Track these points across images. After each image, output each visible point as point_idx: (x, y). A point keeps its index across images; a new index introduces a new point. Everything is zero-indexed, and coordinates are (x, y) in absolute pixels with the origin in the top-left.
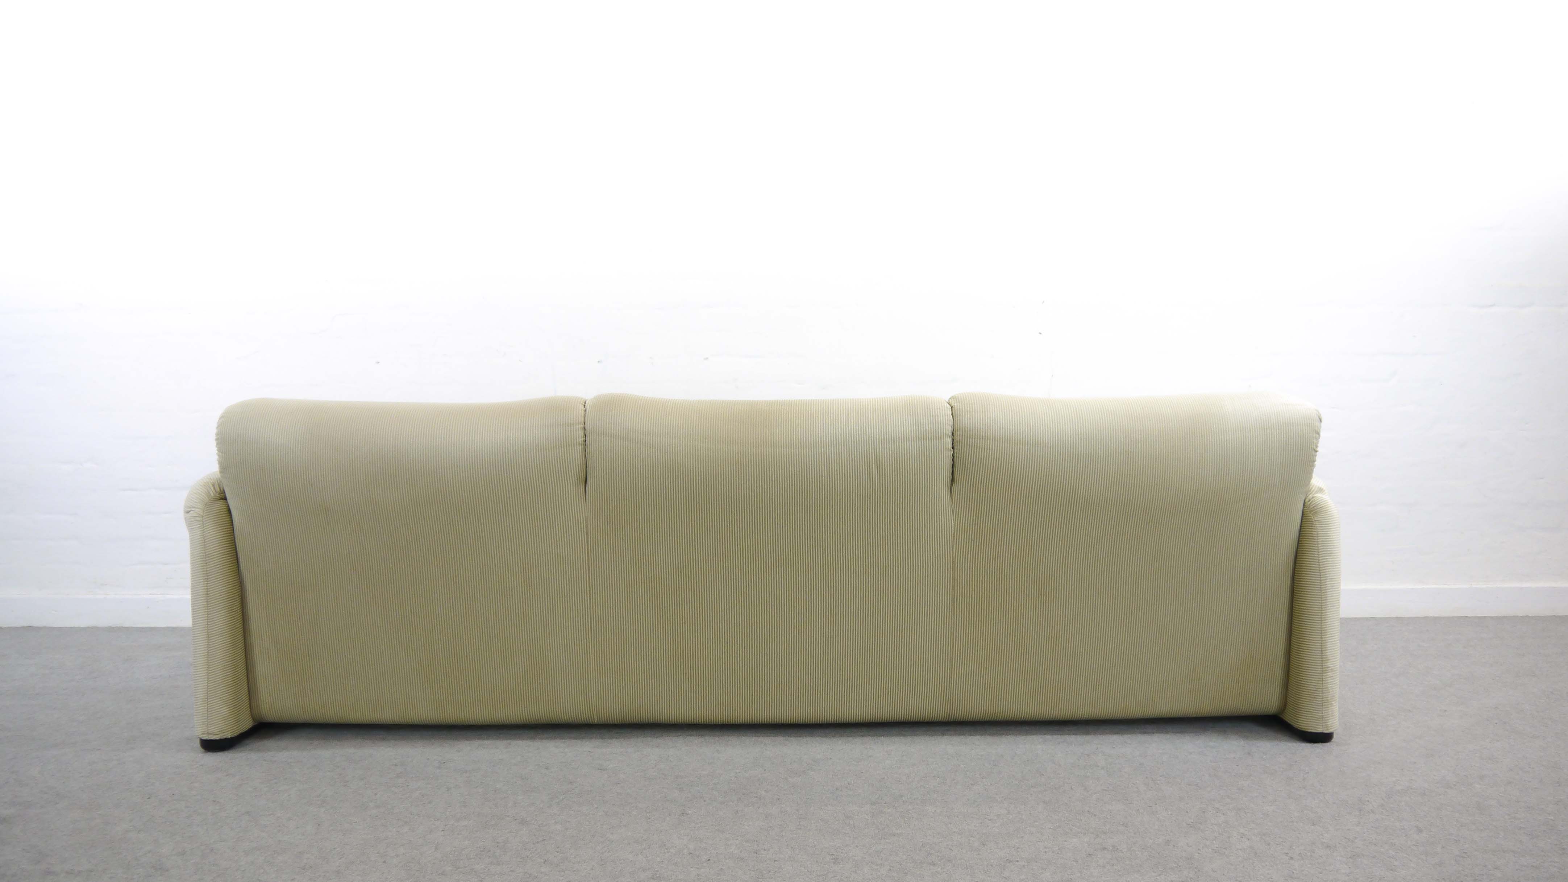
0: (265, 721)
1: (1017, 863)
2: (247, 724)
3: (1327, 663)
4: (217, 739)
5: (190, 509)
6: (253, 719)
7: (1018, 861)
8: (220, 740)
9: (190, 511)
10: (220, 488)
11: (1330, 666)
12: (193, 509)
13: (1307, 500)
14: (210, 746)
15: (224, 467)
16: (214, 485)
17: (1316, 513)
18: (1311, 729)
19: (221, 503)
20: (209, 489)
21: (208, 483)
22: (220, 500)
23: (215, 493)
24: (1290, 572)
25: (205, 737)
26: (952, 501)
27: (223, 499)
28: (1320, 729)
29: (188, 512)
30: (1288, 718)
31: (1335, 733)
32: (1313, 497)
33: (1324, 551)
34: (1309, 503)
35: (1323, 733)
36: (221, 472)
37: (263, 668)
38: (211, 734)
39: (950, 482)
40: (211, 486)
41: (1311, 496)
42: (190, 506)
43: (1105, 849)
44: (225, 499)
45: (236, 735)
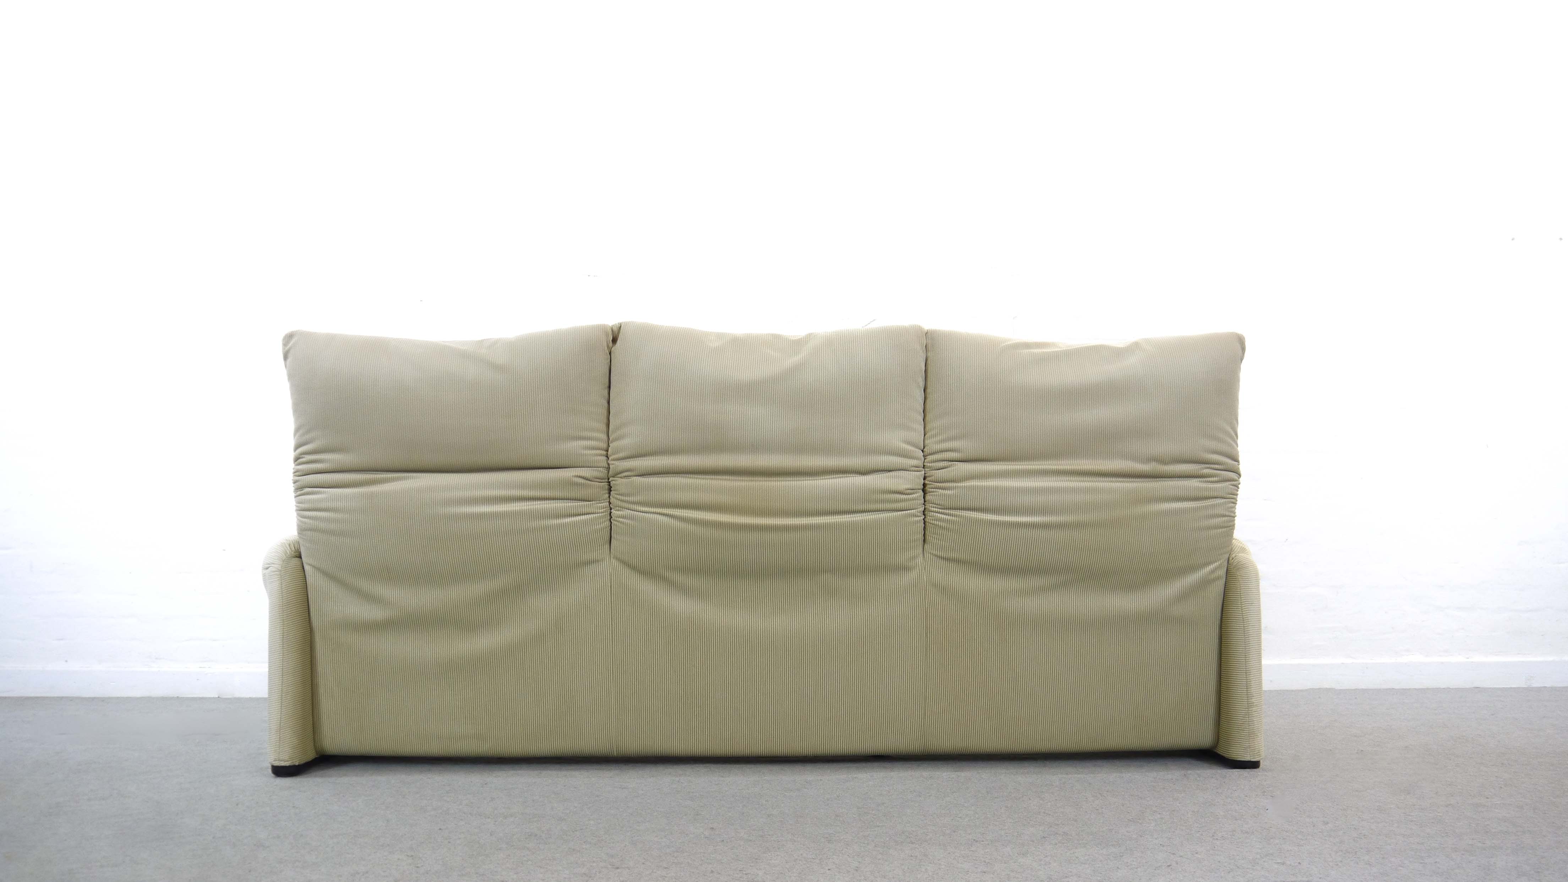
0: (326, 754)
1: (982, 843)
2: (311, 755)
3: (1251, 699)
4: (288, 765)
5: (269, 566)
6: (316, 751)
7: (983, 841)
8: (289, 767)
9: (270, 567)
10: (295, 548)
11: (1255, 702)
12: (272, 565)
13: (1231, 559)
14: (280, 771)
15: (302, 530)
16: (289, 545)
17: (1239, 569)
18: (1241, 758)
19: (296, 561)
20: (286, 548)
21: (285, 545)
22: (294, 557)
23: (291, 551)
24: (1218, 622)
25: (277, 764)
26: (924, 557)
27: (297, 557)
28: (1248, 758)
29: (267, 568)
30: (1221, 751)
31: (1261, 761)
32: (1235, 556)
33: (1246, 601)
34: (1232, 561)
35: (1250, 761)
36: (299, 533)
37: (327, 705)
38: (281, 761)
39: (923, 543)
40: (288, 546)
41: (1234, 555)
42: (269, 562)
43: (1057, 834)
44: (300, 557)
45: (302, 762)
